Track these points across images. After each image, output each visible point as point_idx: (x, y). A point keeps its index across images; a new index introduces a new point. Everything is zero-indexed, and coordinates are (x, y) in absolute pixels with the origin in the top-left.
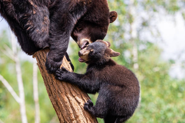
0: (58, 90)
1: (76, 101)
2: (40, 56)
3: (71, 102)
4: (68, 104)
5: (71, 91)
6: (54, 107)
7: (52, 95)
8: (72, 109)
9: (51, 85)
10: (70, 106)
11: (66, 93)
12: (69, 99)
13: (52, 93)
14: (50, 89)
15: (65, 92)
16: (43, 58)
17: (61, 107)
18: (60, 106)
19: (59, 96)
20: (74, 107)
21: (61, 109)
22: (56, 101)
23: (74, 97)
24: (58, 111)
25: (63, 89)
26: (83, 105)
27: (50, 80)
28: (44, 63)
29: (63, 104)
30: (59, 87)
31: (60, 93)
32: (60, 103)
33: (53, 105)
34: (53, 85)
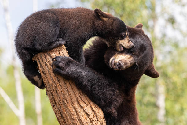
0: (63, 100)
1: (84, 113)
2: (42, 59)
3: (79, 114)
4: (75, 116)
5: (79, 101)
6: (58, 120)
7: (56, 106)
8: (80, 123)
9: (55, 93)
10: (77, 119)
11: (73, 103)
12: (76, 111)
13: (56, 103)
14: (53, 98)
15: (72, 103)
16: (45, 61)
17: (66, 121)
18: (65, 118)
19: (64, 107)
20: (82, 119)
22: (61, 113)
23: (82, 107)
25: (69, 99)
26: (93, 118)
27: (54, 88)
28: (46, 67)
29: (69, 116)
30: (64, 95)
31: (65, 103)
32: (66, 115)
33: (57, 117)
34: (57, 93)
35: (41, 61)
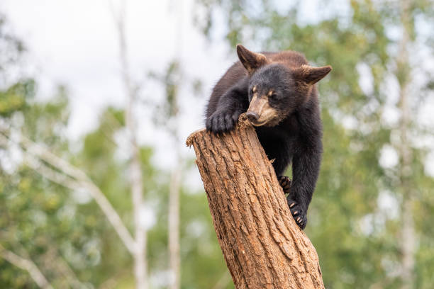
0: (241, 227)
1: (281, 254)
2: (205, 142)
3: (270, 256)
4: (262, 260)
5: (272, 230)
6: (229, 266)
7: (227, 237)
8: (271, 274)
9: (226, 212)
10: (266, 266)
11: (260, 235)
12: (265, 249)
13: (225, 232)
14: (221, 221)
15: (258, 233)
16: (211, 148)
17: (244, 268)
18: (243, 263)
19: (242, 240)
20: (276, 267)
21: (245, 271)
22: (234, 252)
23: (277, 244)
24: (236, 277)
25: (252, 224)
26: (297, 266)
27: (225, 202)
28: (212, 159)
29: (249, 259)
30: (244, 218)
31: (245, 233)
32: (244, 257)
33: (227, 260)
34: (230, 213)
35: (204, 147)
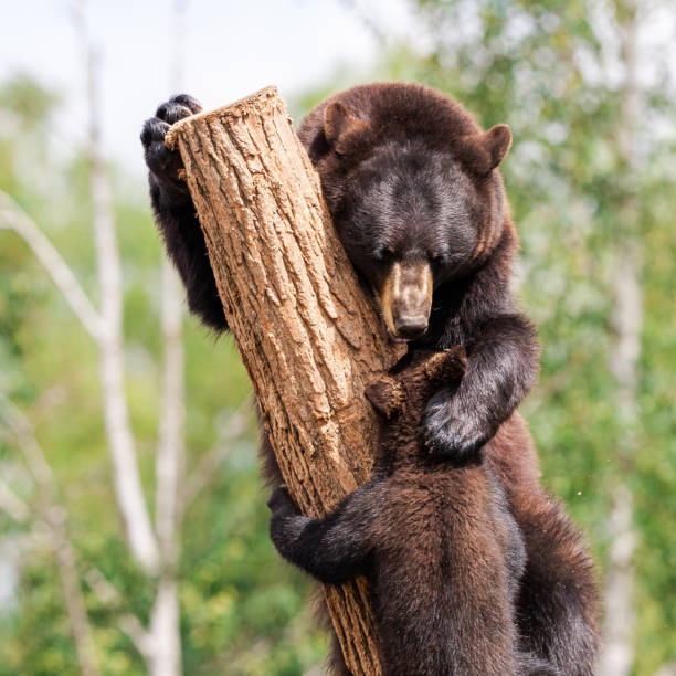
0: (266, 291)
1: (339, 339)
2: (200, 140)
3: (320, 342)
4: (306, 350)
5: (322, 297)
6: (245, 360)
7: (242, 310)
8: (322, 374)
9: (239, 265)
10: (312, 361)
11: (302, 305)
12: (310, 331)
13: (239, 301)
15: (298, 301)
16: (211, 150)
17: (274, 365)
18: (270, 357)
19: (269, 315)
20: (331, 363)
21: (275, 370)
22: (256, 336)
23: (333, 321)
24: (259, 381)
25: (286, 286)
26: (369, 361)
27: (237, 246)
28: (214, 169)
29: (283, 349)
30: (271, 274)
31: (274, 303)
32: (273, 346)
33: (242, 350)
34: (247, 267)
35: (197, 149)
